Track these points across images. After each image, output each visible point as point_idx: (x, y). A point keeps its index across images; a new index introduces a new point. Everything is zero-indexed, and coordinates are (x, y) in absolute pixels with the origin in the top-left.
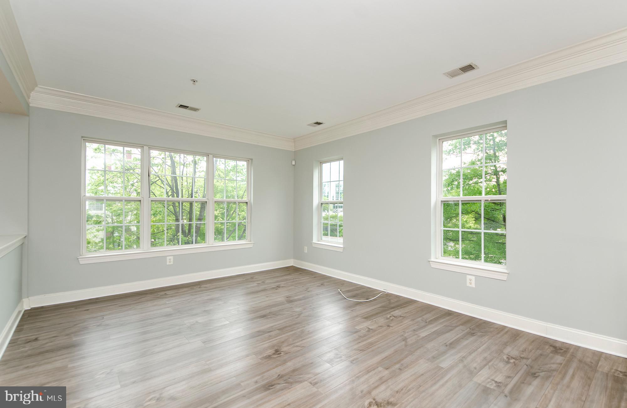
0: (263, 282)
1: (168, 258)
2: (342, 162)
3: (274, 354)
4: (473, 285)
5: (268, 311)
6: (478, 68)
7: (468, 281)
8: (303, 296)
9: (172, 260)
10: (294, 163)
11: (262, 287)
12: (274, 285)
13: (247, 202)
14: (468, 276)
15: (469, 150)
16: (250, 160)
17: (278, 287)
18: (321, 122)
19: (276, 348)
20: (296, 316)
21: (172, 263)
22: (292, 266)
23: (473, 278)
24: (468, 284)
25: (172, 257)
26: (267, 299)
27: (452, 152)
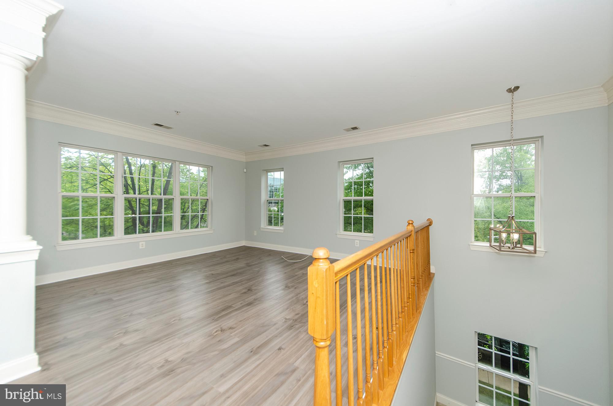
0: (224, 257)
1: (141, 243)
2: (282, 173)
3: (247, 291)
4: (358, 245)
5: (235, 272)
6: (360, 129)
7: (356, 243)
8: (258, 262)
9: (144, 245)
10: (245, 171)
11: (224, 260)
12: (234, 258)
13: (208, 199)
14: (356, 241)
15: (360, 167)
16: (210, 167)
17: (238, 259)
18: (268, 145)
19: (248, 288)
20: (257, 273)
21: (144, 247)
22: (244, 246)
23: (358, 241)
24: (356, 245)
25: (144, 243)
26: (232, 266)
27: (350, 168)
